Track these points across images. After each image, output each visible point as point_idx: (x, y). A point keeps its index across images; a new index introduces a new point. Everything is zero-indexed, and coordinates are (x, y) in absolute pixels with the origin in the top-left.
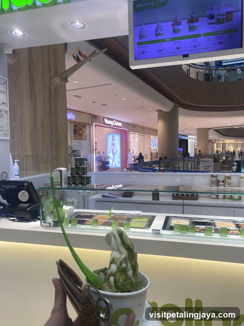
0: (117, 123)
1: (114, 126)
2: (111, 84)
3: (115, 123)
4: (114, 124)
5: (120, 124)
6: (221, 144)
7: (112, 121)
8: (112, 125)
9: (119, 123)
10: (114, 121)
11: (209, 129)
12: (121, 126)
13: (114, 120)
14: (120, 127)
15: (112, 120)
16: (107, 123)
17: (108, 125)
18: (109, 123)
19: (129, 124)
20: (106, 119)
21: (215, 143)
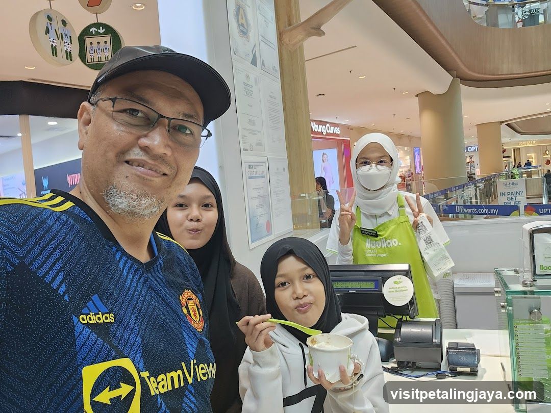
0: (332, 128)
1: (328, 134)
2: (355, 46)
3: (329, 130)
4: (328, 132)
5: (337, 130)
6: (512, 150)
7: (324, 126)
8: (325, 134)
9: (336, 128)
10: (328, 125)
11: (501, 123)
12: (339, 133)
13: (327, 122)
14: (338, 135)
15: (324, 123)
16: (316, 131)
17: (318, 133)
18: (320, 131)
19: (352, 129)
20: (314, 123)
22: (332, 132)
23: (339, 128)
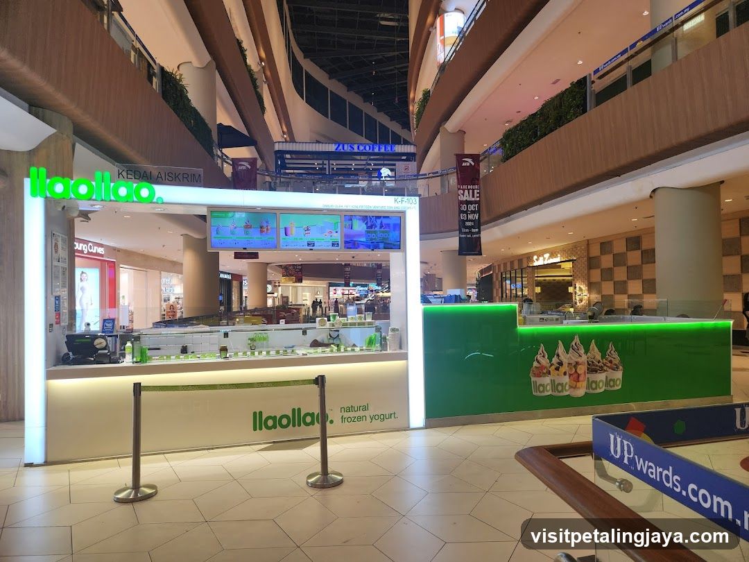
0: (95, 248)
1: (89, 253)
3: (91, 248)
5: (101, 250)
7: (85, 245)
9: (100, 248)
11: (268, 264)
12: (103, 253)
13: (89, 242)
14: (102, 255)
18: (80, 249)
19: (119, 251)
21: (279, 286)
22: (95, 251)
23: (103, 249)
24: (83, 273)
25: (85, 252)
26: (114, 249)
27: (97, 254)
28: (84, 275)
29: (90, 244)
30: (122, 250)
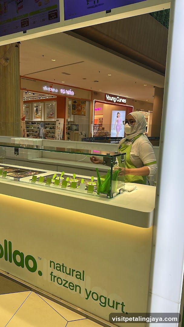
0: (121, 99)
3: (118, 100)
4: (118, 101)
5: (124, 101)
9: (124, 99)
14: (124, 104)
15: (115, 96)
16: (109, 100)
17: (110, 101)
22: (120, 101)
23: (126, 100)
24: (118, 113)
25: (115, 102)
26: (133, 100)
27: (121, 103)
28: (119, 114)
29: (118, 97)
30: (138, 100)
